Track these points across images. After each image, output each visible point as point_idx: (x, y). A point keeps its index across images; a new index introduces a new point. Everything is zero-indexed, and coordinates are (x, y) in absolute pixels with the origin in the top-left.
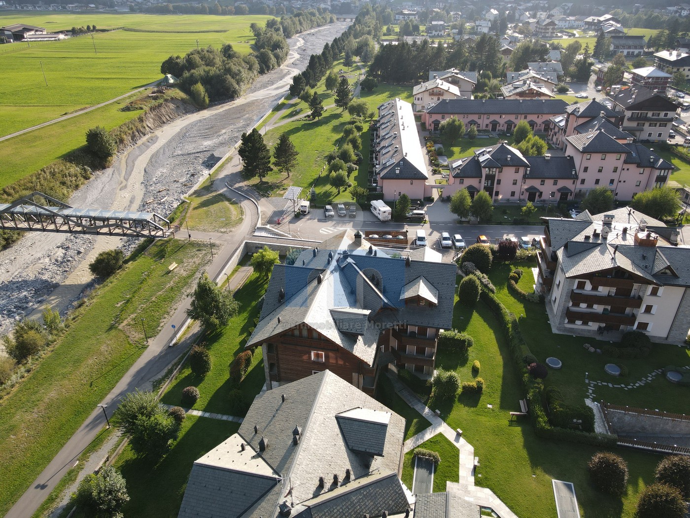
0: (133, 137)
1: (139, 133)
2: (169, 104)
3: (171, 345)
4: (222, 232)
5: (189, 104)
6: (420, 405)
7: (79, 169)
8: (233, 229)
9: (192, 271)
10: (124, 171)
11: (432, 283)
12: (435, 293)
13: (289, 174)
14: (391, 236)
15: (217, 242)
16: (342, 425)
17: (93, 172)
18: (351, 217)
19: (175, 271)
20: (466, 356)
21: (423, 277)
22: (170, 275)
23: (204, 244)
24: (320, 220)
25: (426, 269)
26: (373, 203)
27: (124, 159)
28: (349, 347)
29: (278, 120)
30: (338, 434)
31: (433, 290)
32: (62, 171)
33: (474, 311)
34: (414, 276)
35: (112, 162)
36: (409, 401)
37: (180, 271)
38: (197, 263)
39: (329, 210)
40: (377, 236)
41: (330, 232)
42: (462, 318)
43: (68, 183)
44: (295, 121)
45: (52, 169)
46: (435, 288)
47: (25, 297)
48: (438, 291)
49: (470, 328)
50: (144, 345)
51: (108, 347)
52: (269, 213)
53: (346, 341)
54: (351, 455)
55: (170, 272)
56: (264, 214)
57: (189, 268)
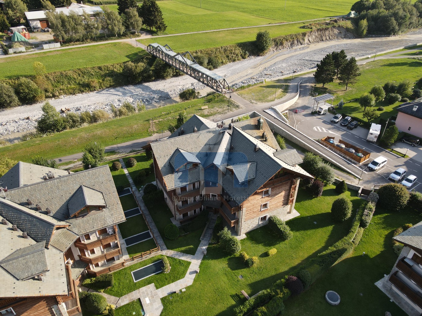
0: (293, 44)
1: (298, 42)
2: (334, 30)
4: (251, 102)
5: (350, 32)
6: (206, 242)
7: (242, 52)
8: (259, 103)
9: (211, 114)
10: (266, 60)
11: (257, 169)
12: (251, 176)
13: (347, 88)
14: (354, 151)
15: (241, 105)
16: (78, 191)
17: (251, 56)
18: (348, 128)
19: (204, 110)
20: (276, 243)
21: (256, 163)
22: (199, 111)
23: (234, 104)
24: (324, 122)
25: (263, 159)
26: (373, 125)
27: (275, 54)
28: (165, 172)
29: (398, 55)
30: (70, 193)
31: (251, 174)
32: (232, 50)
33: (333, 226)
34: (252, 159)
35: (267, 54)
36: (204, 236)
37: (206, 111)
38: (218, 112)
39: (337, 118)
40: (343, 146)
41: (320, 131)
42: (315, 223)
43: (230, 57)
44: (411, 58)
45: (227, 48)
46: (256, 173)
47: (154, 98)
48: (256, 177)
49: (309, 232)
50: (151, 135)
51: (137, 127)
52: (300, 105)
53: (166, 168)
54: (65, 207)
55: (201, 109)
56: (296, 105)
57: (212, 112)
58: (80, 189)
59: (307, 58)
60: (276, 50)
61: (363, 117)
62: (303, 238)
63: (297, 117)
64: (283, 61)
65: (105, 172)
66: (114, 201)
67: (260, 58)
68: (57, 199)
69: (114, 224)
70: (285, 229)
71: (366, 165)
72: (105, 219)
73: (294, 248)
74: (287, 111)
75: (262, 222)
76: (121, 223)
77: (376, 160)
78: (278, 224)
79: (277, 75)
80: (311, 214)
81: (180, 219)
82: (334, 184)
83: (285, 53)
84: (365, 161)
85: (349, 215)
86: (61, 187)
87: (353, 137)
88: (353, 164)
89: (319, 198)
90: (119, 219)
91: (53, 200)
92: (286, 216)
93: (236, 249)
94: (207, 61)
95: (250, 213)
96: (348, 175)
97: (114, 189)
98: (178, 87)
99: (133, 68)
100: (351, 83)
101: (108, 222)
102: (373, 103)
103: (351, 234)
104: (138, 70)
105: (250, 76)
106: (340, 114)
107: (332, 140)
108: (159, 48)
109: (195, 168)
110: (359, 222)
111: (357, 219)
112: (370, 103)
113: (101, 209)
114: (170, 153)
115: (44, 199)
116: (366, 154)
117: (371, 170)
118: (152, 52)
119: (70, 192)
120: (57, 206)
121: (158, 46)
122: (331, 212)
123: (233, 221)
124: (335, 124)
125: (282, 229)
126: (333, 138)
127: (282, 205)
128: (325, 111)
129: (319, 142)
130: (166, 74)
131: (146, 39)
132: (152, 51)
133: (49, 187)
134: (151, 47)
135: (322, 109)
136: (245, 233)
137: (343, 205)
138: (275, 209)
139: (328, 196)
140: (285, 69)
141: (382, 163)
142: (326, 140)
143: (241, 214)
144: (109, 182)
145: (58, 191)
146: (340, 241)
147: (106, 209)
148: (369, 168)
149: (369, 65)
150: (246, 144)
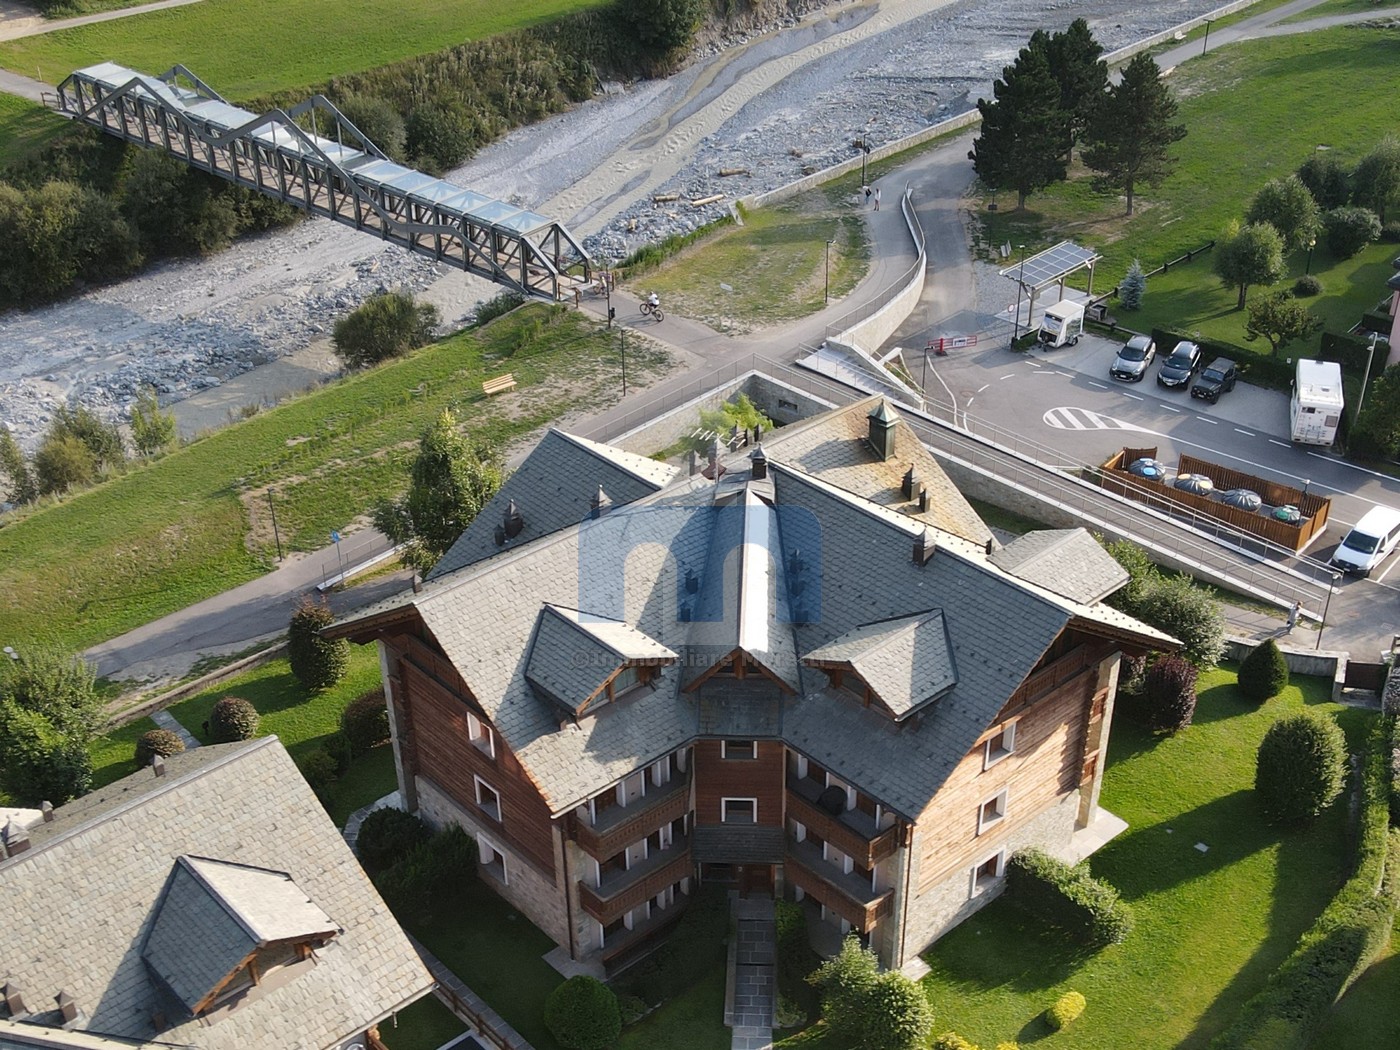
3: (321, 587)
4: (719, 329)
6: (756, 1031)
7: (562, 65)
8: (757, 329)
9: (540, 414)
10: (689, 98)
11: (954, 645)
12: (936, 681)
13: (1129, 205)
14: (1257, 500)
15: (677, 352)
16: (175, 888)
17: (608, 81)
18: (1195, 396)
19: (499, 399)
20: (1068, 968)
21: (940, 618)
22: (476, 405)
23: (638, 349)
24: (1082, 380)
25: (966, 592)
26: (1307, 369)
27: (724, 61)
28: (517, 729)
29: (1301, 14)
30: (140, 904)
31: (933, 669)
32: (511, 62)
33: (1278, 845)
34: (915, 603)
35: (683, 64)
36: (739, 1006)
37: (510, 402)
38: (573, 397)
39: (1132, 354)
40: (1207, 484)
41: (1079, 426)
42: (1202, 847)
43: (511, 99)
44: (1360, 25)
45: (487, 53)
46: (954, 666)
47: (183, 366)
48: (957, 679)
49: (1191, 891)
50: (268, 563)
51: (182, 536)
52: (945, 313)
53: (521, 711)
54: (132, 973)
55: (483, 397)
56: (925, 312)
57: (542, 402)
58: (182, 876)
59: (889, 68)
60: (724, 37)
61: (1247, 334)
62: (1171, 922)
63: (952, 372)
64: (777, 91)
65: (272, 772)
66: (353, 905)
67: (657, 88)
68: (85, 943)
69: (385, 1012)
70: (1096, 900)
71: (1325, 553)
72: (339, 996)
73: (1151, 973)
74: (897, 351)
75: (981, 890)
76: (412, 1000)
77: (1365, 526)
78: (1061, 881)
79: (777, 169)
80: (1175, 814)
81: (594, 951)
82: (1227, 662)
83: (775, 51)
84: (1314, 537)
85: (1337, 786)
86: (84, 883)
87: (1227, 432)
88: (1268, 562)
89: (1180, 737)
90: (403, 982)
91: (67, 952)
92: (1070, 842)
93: (918, 1027)
94: (404, 134)
95: (937, 853)
96: (1263, 615)
97: (337, 845)
98: (288, 290)
99: (21, 214)
100: (1147, 177)
101: (358, 1009)
102: (1277, 262)
103: (1369, 864)
104: (52, 223)
105: (642, 192)
106: (1146, 333)
107: (1148, 461)
108: (140, 90)
109: (648, 689)
110: (1386, 807)
111: (1373, 796)
112: (1263, 266)
113: (306, 953)
114: (519, 635)
115: (23, 957)
116: (1312, 505)
117: (1354, 574)
118: (93, 116)
119: (136, 898)
120: (95, 975)
121: (136, 82)
122: (1253, 787)
123: (871, 905)
124: (1131, 382)
125: (1083, 901)
126: (1152, 454)
127: (1059, 794)
128: (1074, 326)
129: (1096, 481)
130: (205, 225)
131: (19, 41)
132: (90, 111)
133: (29, 894)
134: (87, 89)
135: (1059, 320)
136: (918, 952)
137: (1311, 746)
138: (1030, 817)
139: (1217, 719)
140: (805, 136)
141: (1391, 534)
142: (1118, 466)
143: (906, 862)
144: (304, 820)
145: (75, 904)
146: (1337, 903)
147: (329, 950)
148: (1342, 564)
149: (1191, 76)
150: (864, 537)
